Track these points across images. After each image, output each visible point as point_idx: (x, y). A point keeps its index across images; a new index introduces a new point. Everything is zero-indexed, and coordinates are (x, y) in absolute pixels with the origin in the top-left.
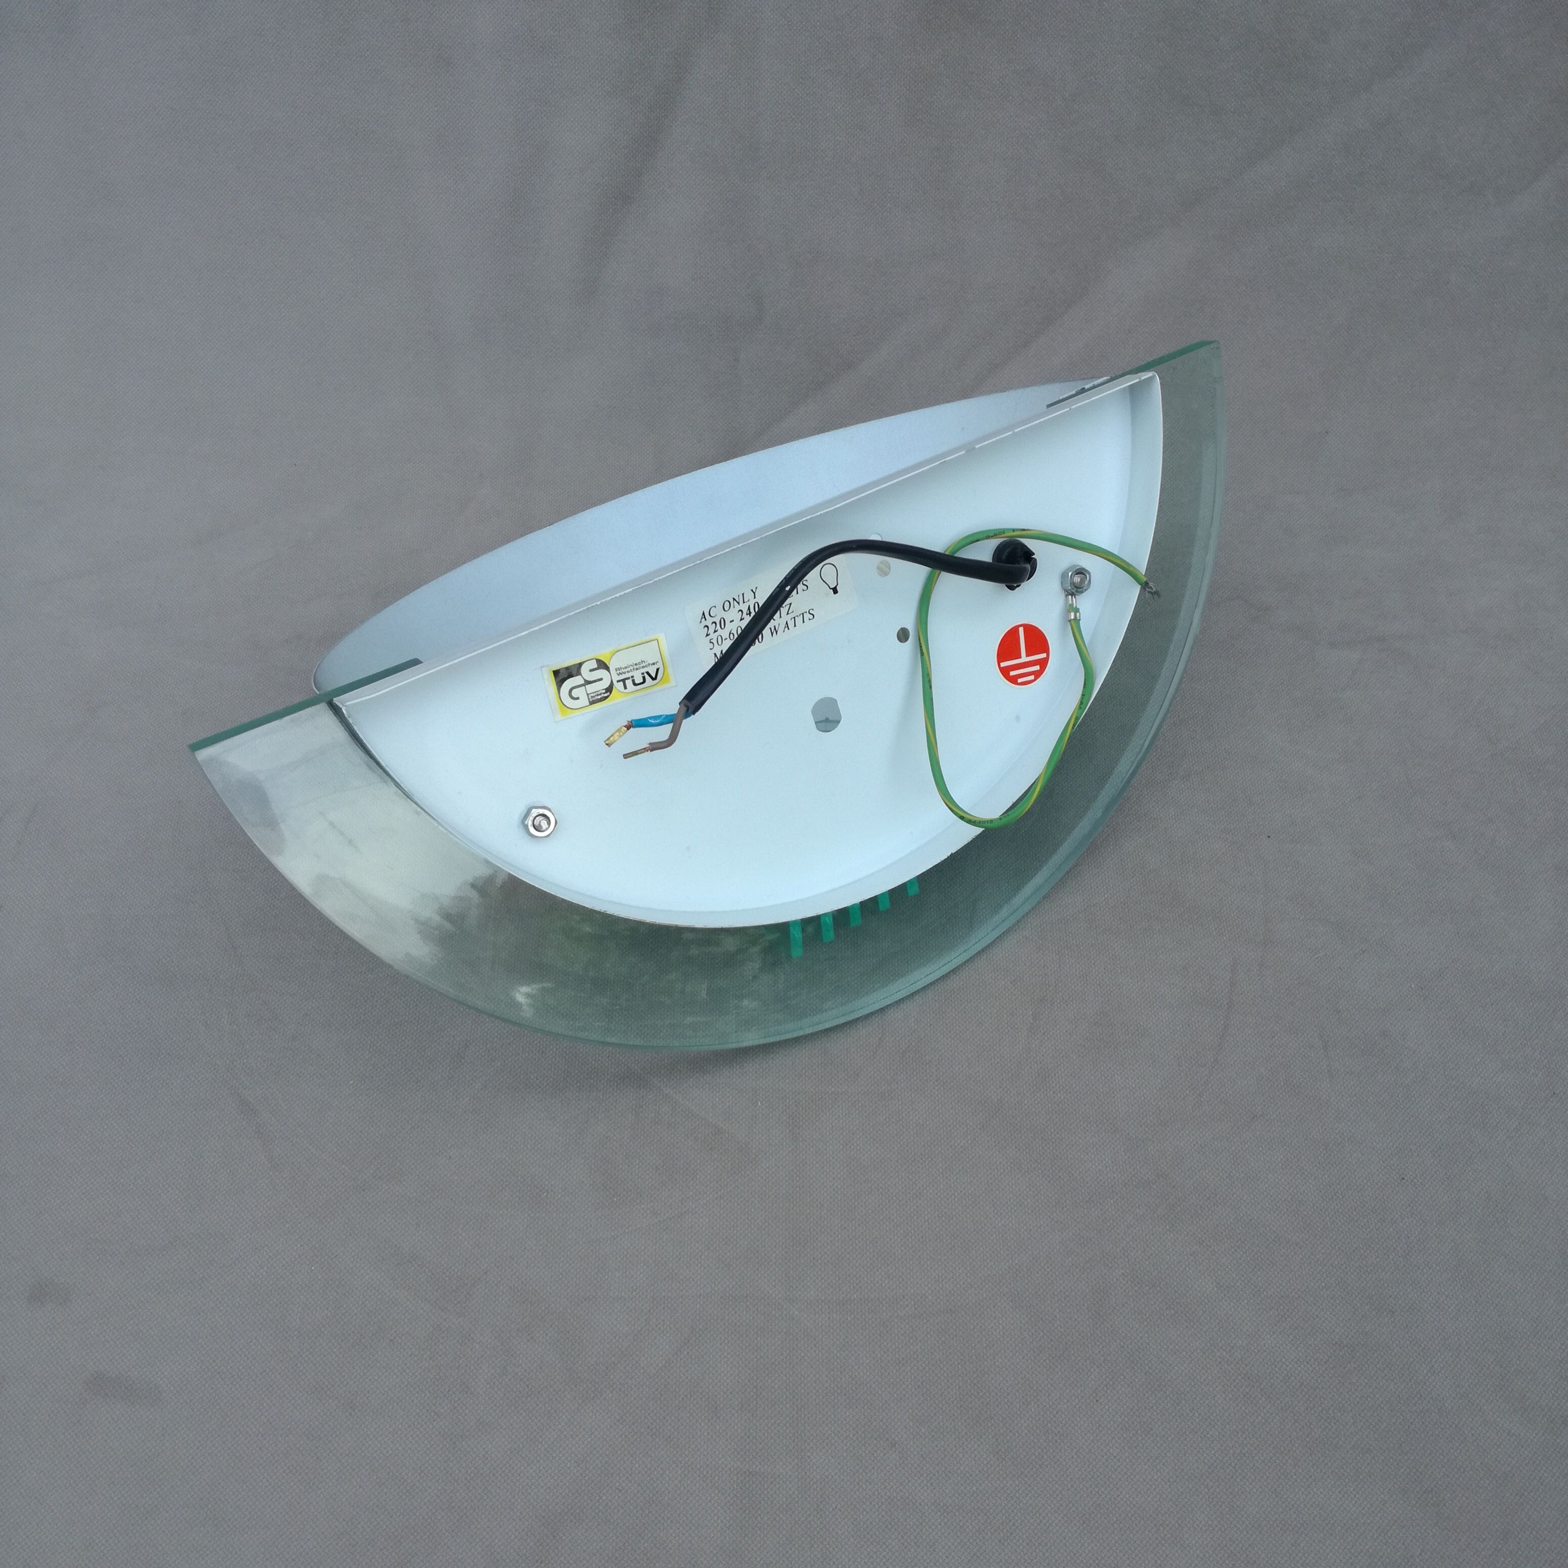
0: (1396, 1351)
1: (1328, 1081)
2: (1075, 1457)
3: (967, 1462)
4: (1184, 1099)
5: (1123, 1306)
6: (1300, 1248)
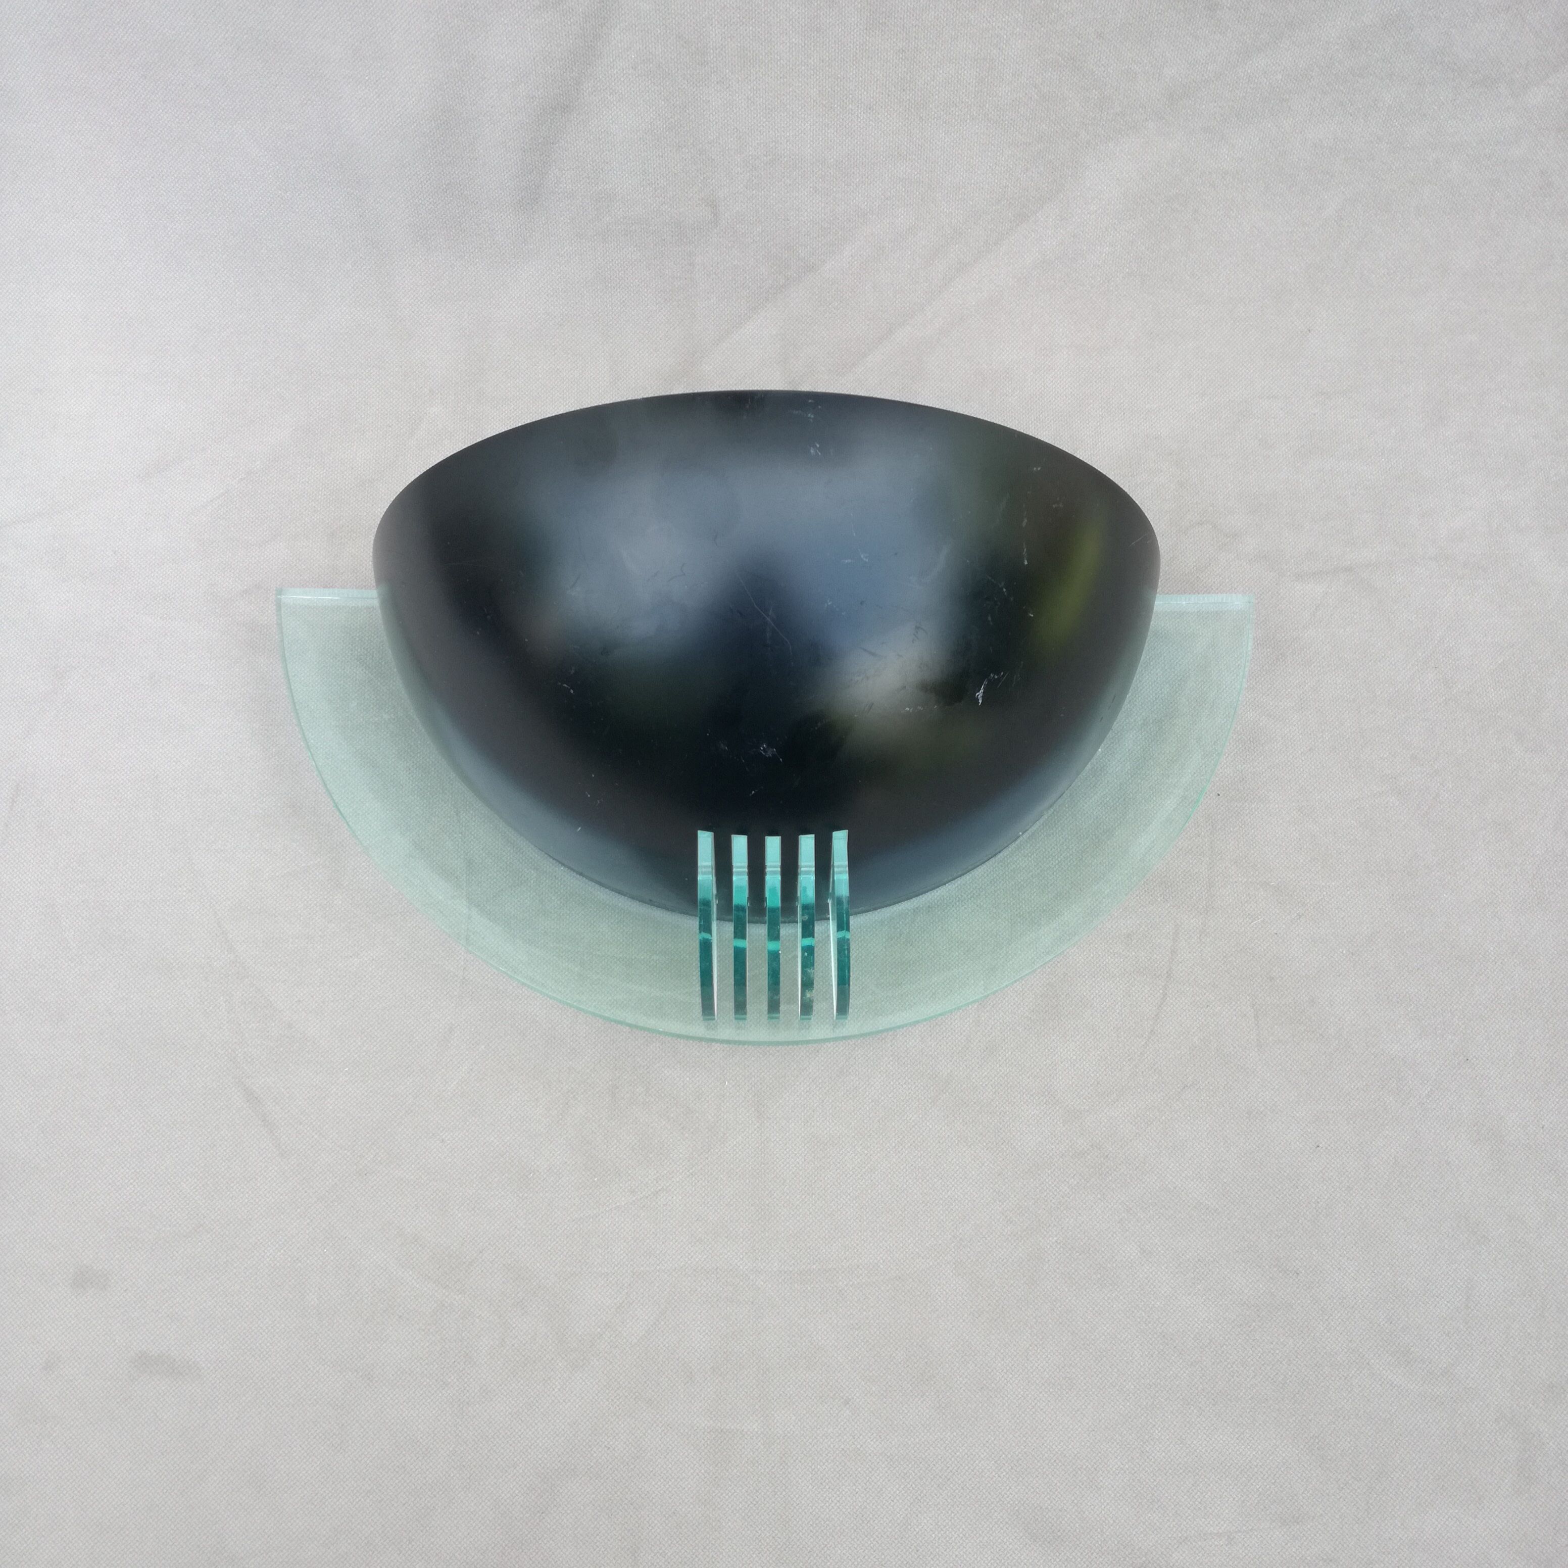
0: (1297, 1310)
1: (1256, 1050)
2: (1007, 1410)
3: (911, 1417)
4: (1120, 1070)
5: (1055, 1271)
6: (1218, 1214)
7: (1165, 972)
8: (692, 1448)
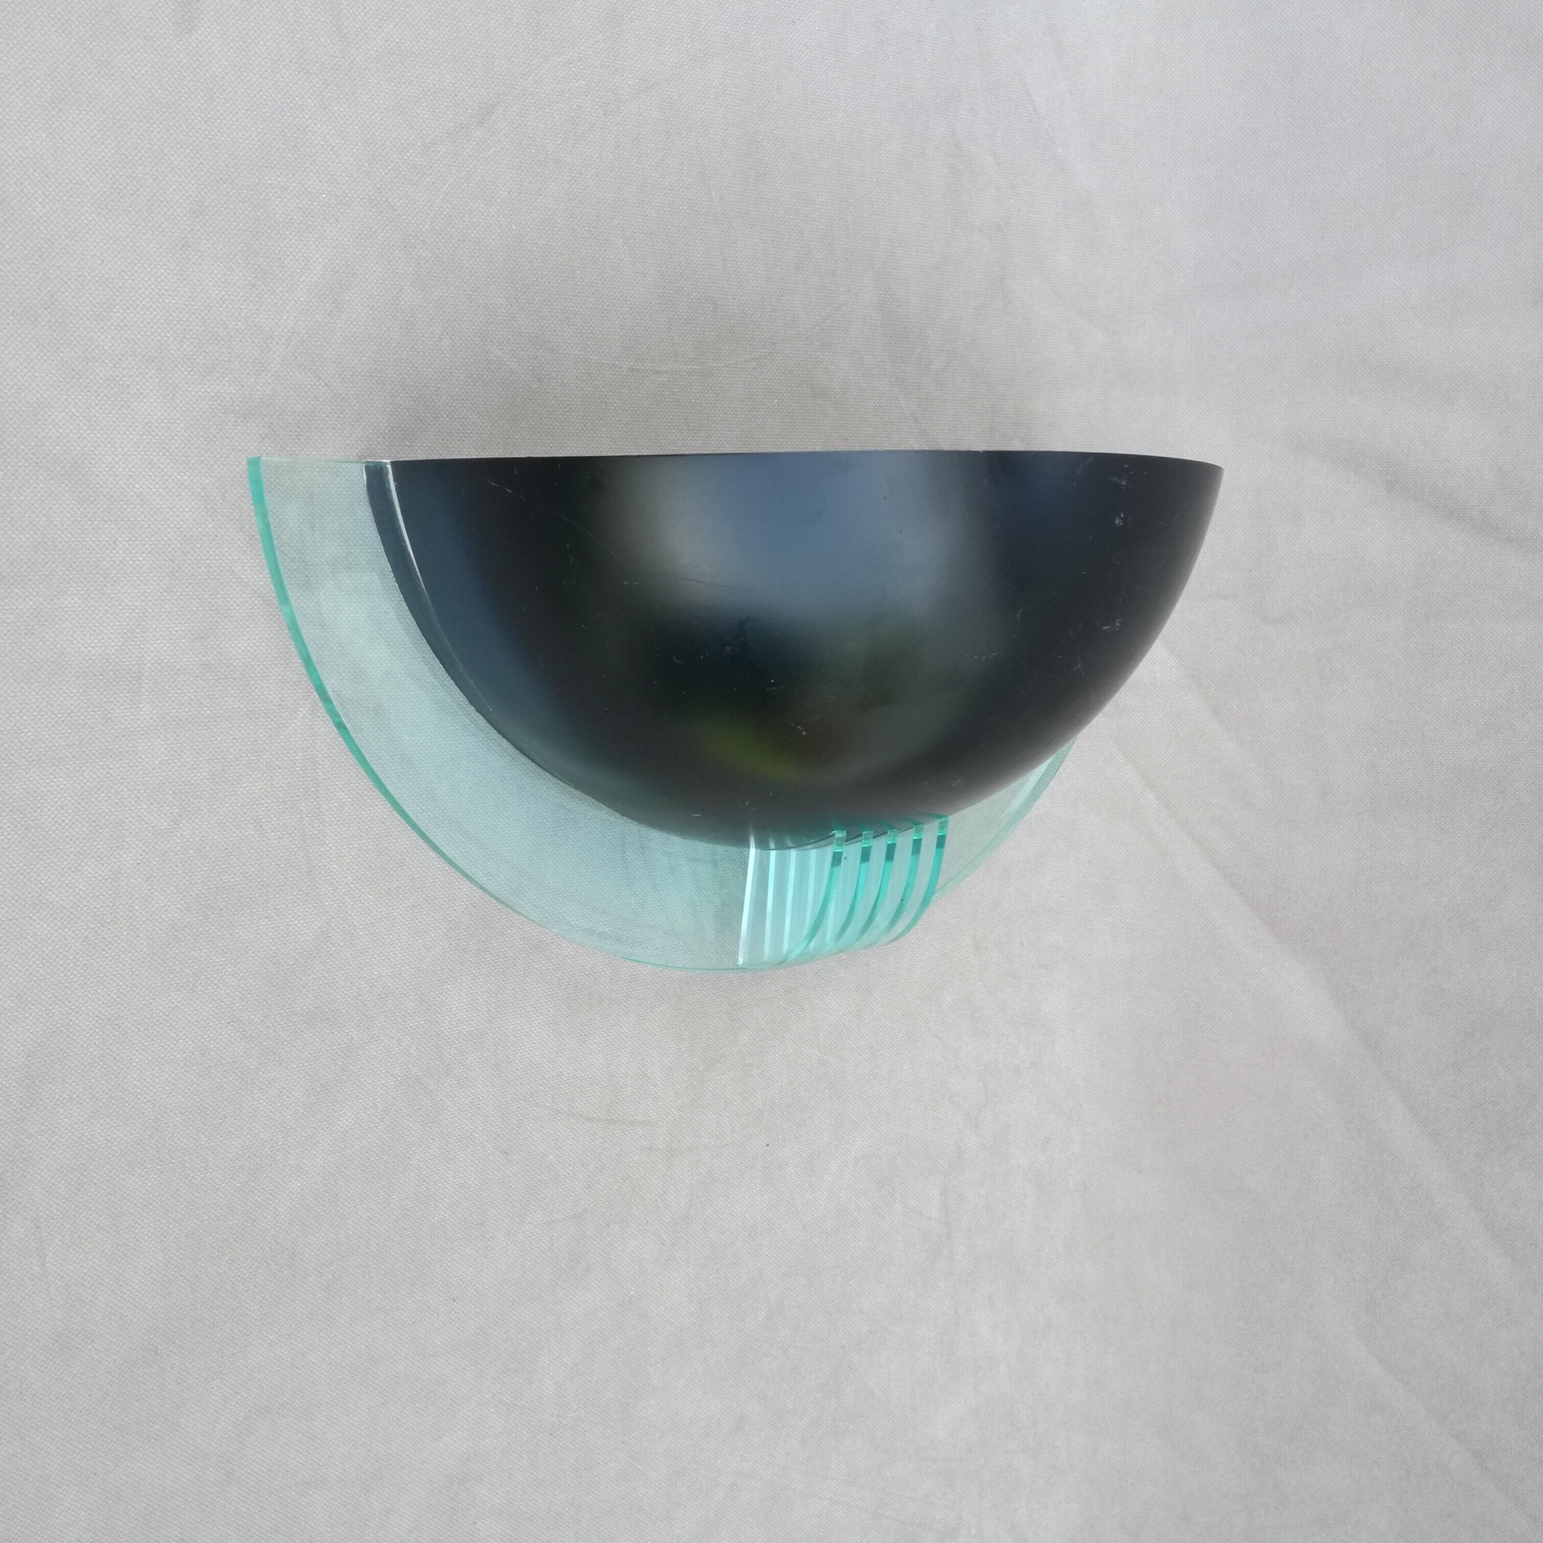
7: (613, 1117)
8: (120, 644)
